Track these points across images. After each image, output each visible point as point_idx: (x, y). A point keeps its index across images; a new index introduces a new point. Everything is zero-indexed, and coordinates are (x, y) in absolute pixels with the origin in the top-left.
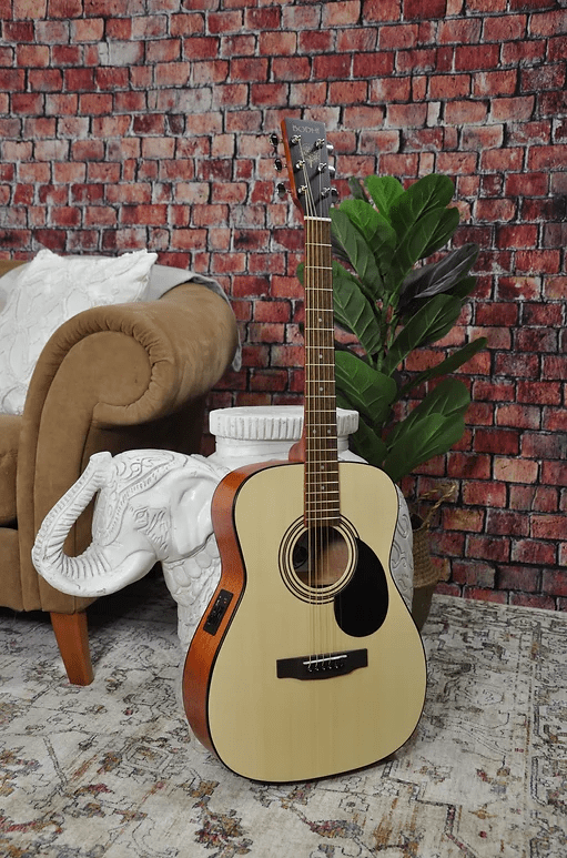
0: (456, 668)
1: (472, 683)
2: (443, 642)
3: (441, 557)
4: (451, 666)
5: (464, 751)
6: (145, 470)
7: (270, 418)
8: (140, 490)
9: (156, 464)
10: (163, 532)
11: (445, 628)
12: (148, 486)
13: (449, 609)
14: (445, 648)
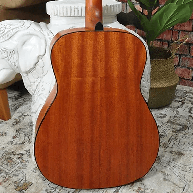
0: (179, 127)
1: (184, 137)
2: (178, 112)
3: (189, 68)
4: (177, 126)
5: (165, 180)
6: (7, 30)
7: (69, 6)
8: (3, 40)
9: (12, 27)
10: (15, 60)
11: (182, 104)
12: (7, 38)
13: (188, 94)
14: (178, 115)
